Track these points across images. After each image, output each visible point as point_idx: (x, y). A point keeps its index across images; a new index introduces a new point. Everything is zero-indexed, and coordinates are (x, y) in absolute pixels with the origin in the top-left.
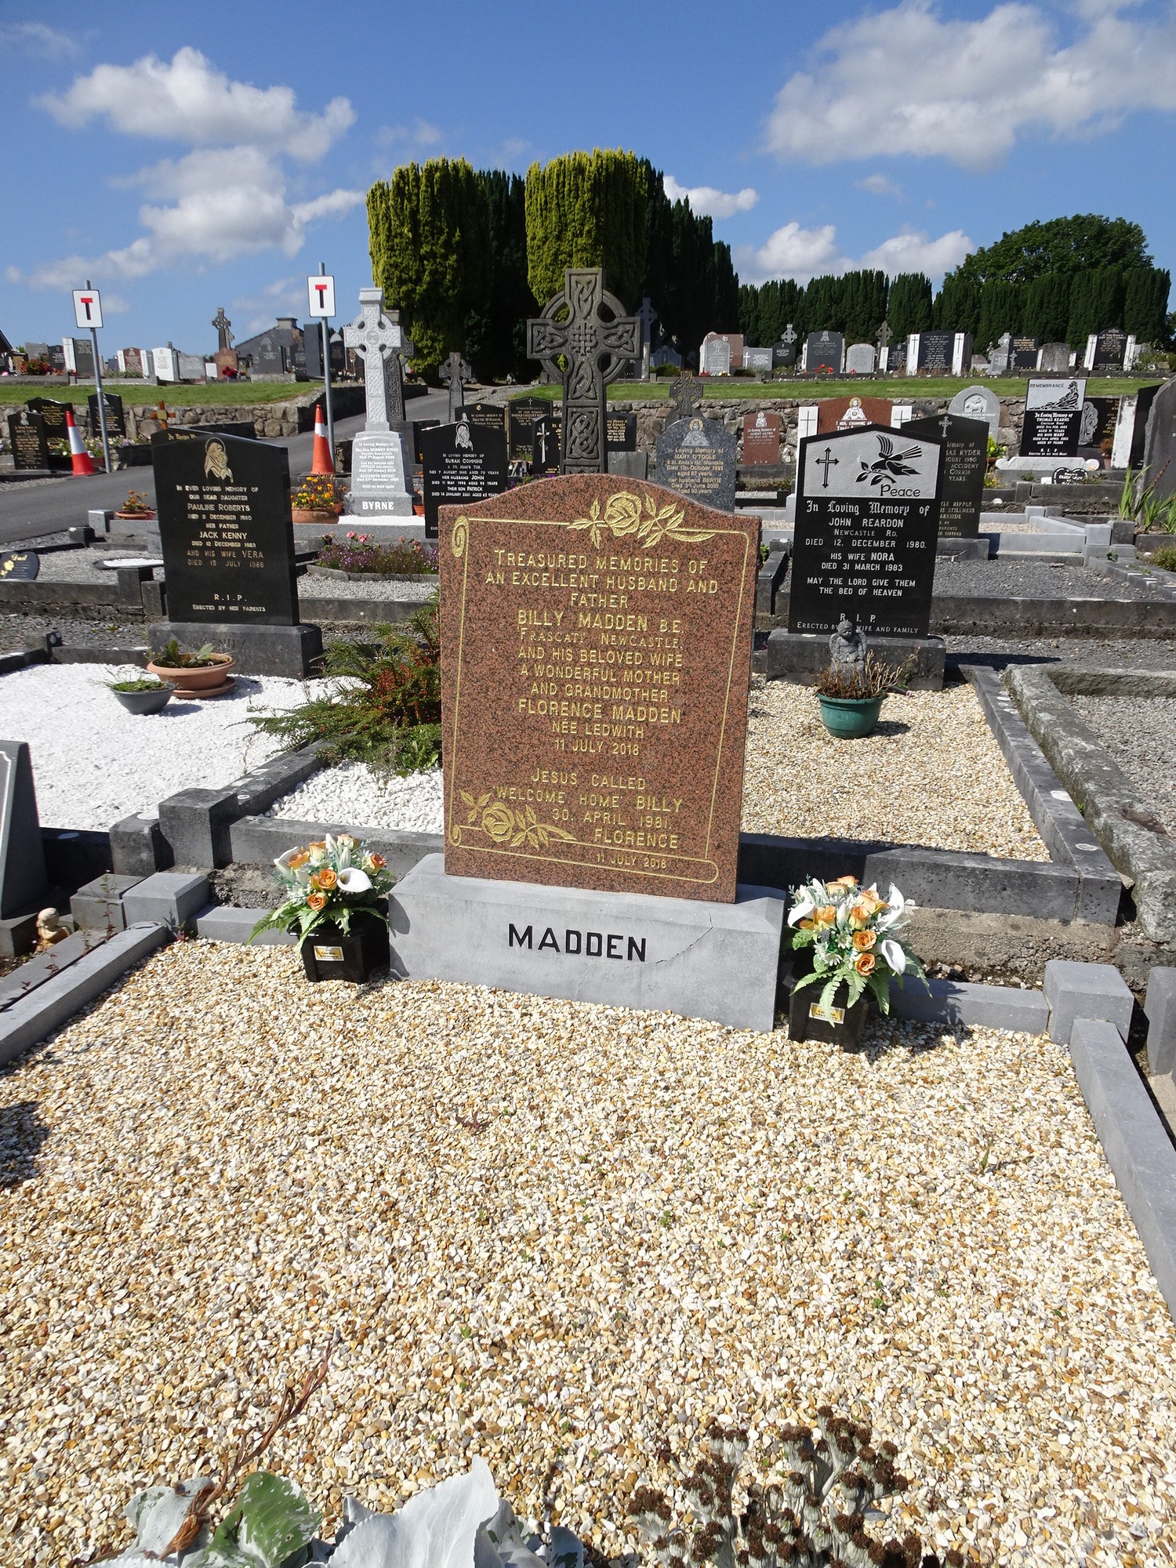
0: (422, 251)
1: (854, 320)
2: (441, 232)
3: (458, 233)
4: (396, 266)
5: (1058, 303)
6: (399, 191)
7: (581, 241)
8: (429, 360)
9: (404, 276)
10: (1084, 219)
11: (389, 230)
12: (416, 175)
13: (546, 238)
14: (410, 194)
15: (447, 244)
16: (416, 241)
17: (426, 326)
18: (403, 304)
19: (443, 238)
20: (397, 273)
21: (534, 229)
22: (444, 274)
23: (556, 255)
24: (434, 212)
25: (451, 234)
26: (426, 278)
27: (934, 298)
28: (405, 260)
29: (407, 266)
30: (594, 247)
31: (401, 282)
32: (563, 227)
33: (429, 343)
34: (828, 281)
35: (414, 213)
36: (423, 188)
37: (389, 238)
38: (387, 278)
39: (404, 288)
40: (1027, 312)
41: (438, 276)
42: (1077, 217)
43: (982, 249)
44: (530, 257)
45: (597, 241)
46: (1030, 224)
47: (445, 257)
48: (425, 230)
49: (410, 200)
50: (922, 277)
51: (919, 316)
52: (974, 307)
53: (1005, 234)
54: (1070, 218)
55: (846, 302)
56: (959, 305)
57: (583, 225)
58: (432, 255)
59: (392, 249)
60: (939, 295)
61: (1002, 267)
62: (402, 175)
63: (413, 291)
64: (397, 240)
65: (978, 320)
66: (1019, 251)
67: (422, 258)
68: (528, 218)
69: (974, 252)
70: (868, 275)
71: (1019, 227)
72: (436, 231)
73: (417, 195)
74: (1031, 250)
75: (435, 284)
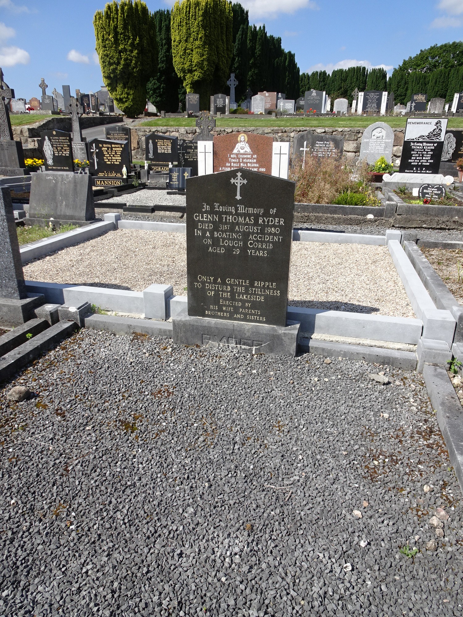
0: (120, 48)
2: (129, 38)
3: (138, 39)
4: (107, 56)
5: (443, 82)
6: (108, 16)
7: (197, 43)
8: (126, 104)
9: (111, 61)
10: (458, 44)
11: (103, 36)
12: (116, 7)
13: (180, 40)
14: (113, 18)
15: (132, 45)
16: (116, 42)
17: (124, 87)
18: (112, 76)
19: (130, 41)
20: (108, 59)
21: (175, 36)
22: (131, 60)
23: (185, 50)
24: (125, 27)
25: (134, 40)
26: (122, 62)
27: (388, 79)
28: (112, 53)
29: (112, 56)
30: (203, 46)
31: (110, 64)
32: (189, 35)
33: (126, 96)
35: (116, 28)
36: (119, 15)
37: (103, 40)
38: (103, 62)
39: (112, 67)
40: (429, 86)
41: (128, 61)
42: (454, 43)
43: (410, 58)
44: (173, 51)
45: (204, 42)
46: (433, 46)
47: (131, 51)
48: (121, 37)
49: (113, 21)
50: (383, 70)
52: (406, 83)
53: (421, 51)
54: (451, 43)
56: (399, 82)
57: (198, 34)
58: (125, 50)
59: (105, 47)
60: (390, 78)
61: (419, 65)
62: (109, 8)
63: (116, 69)
64: (107, 42)
65: (407, 90)
66: (427, 58)
67: (120, 52)
68: (172, 30)
69: (407, 59)
70: (359, 69)
71: (428, 47)
72: (127, 38)
73: (117, 18)
74: (433, 58)
75: (127, 65)
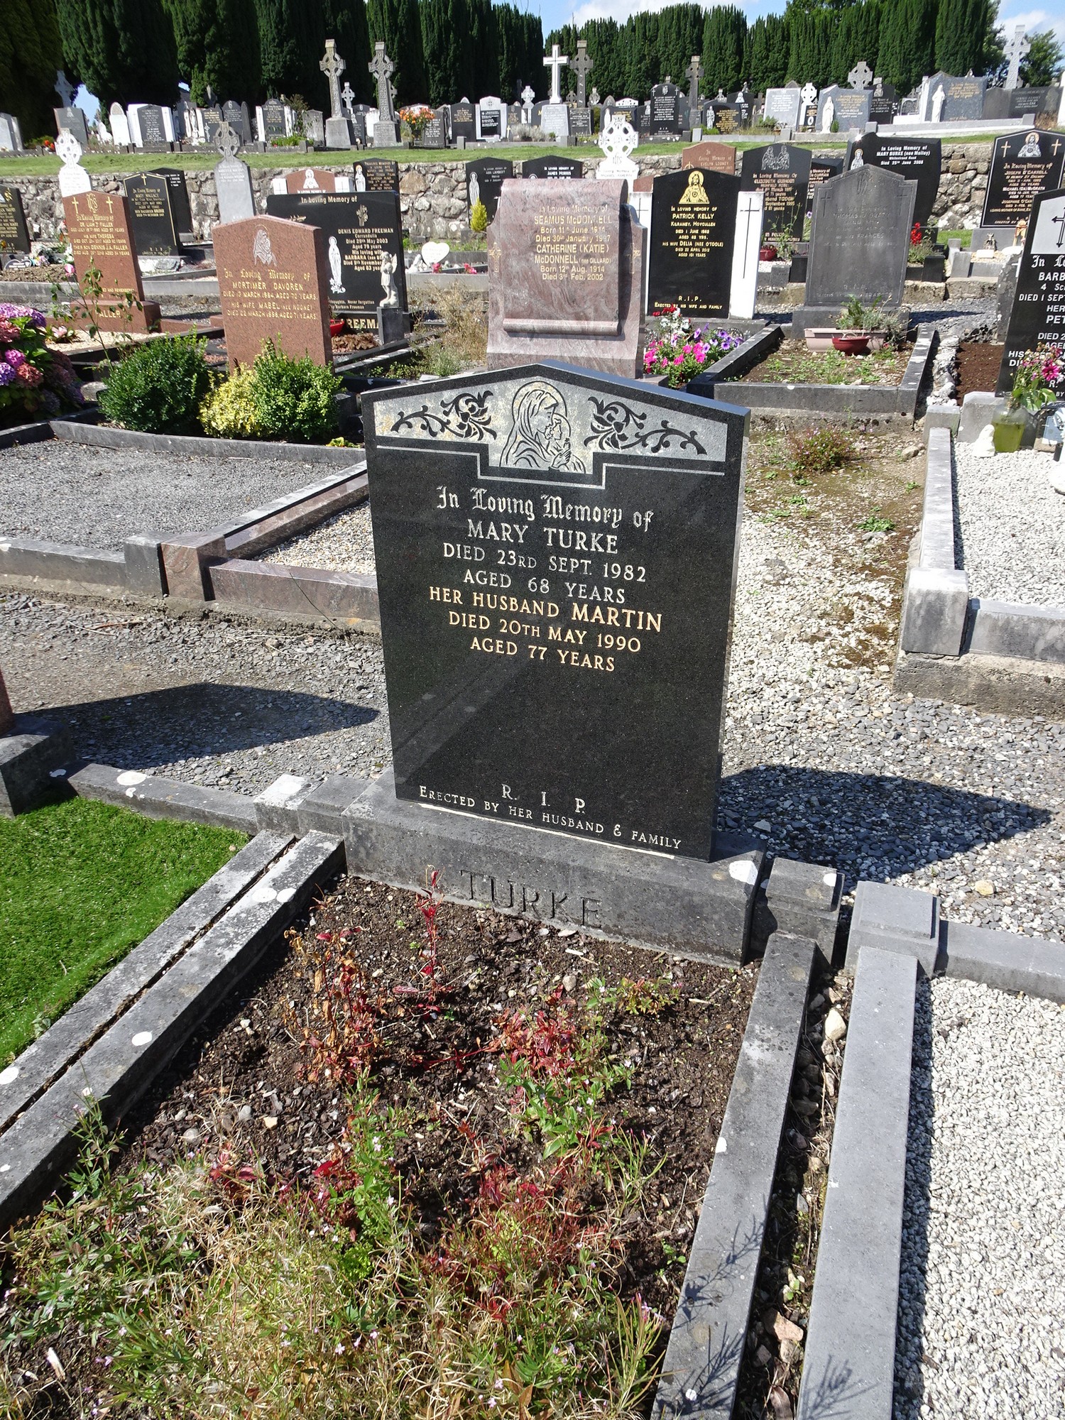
1: (668, 59)
34: (644, 18)
51: (728, 53)
55: (660, 42)
